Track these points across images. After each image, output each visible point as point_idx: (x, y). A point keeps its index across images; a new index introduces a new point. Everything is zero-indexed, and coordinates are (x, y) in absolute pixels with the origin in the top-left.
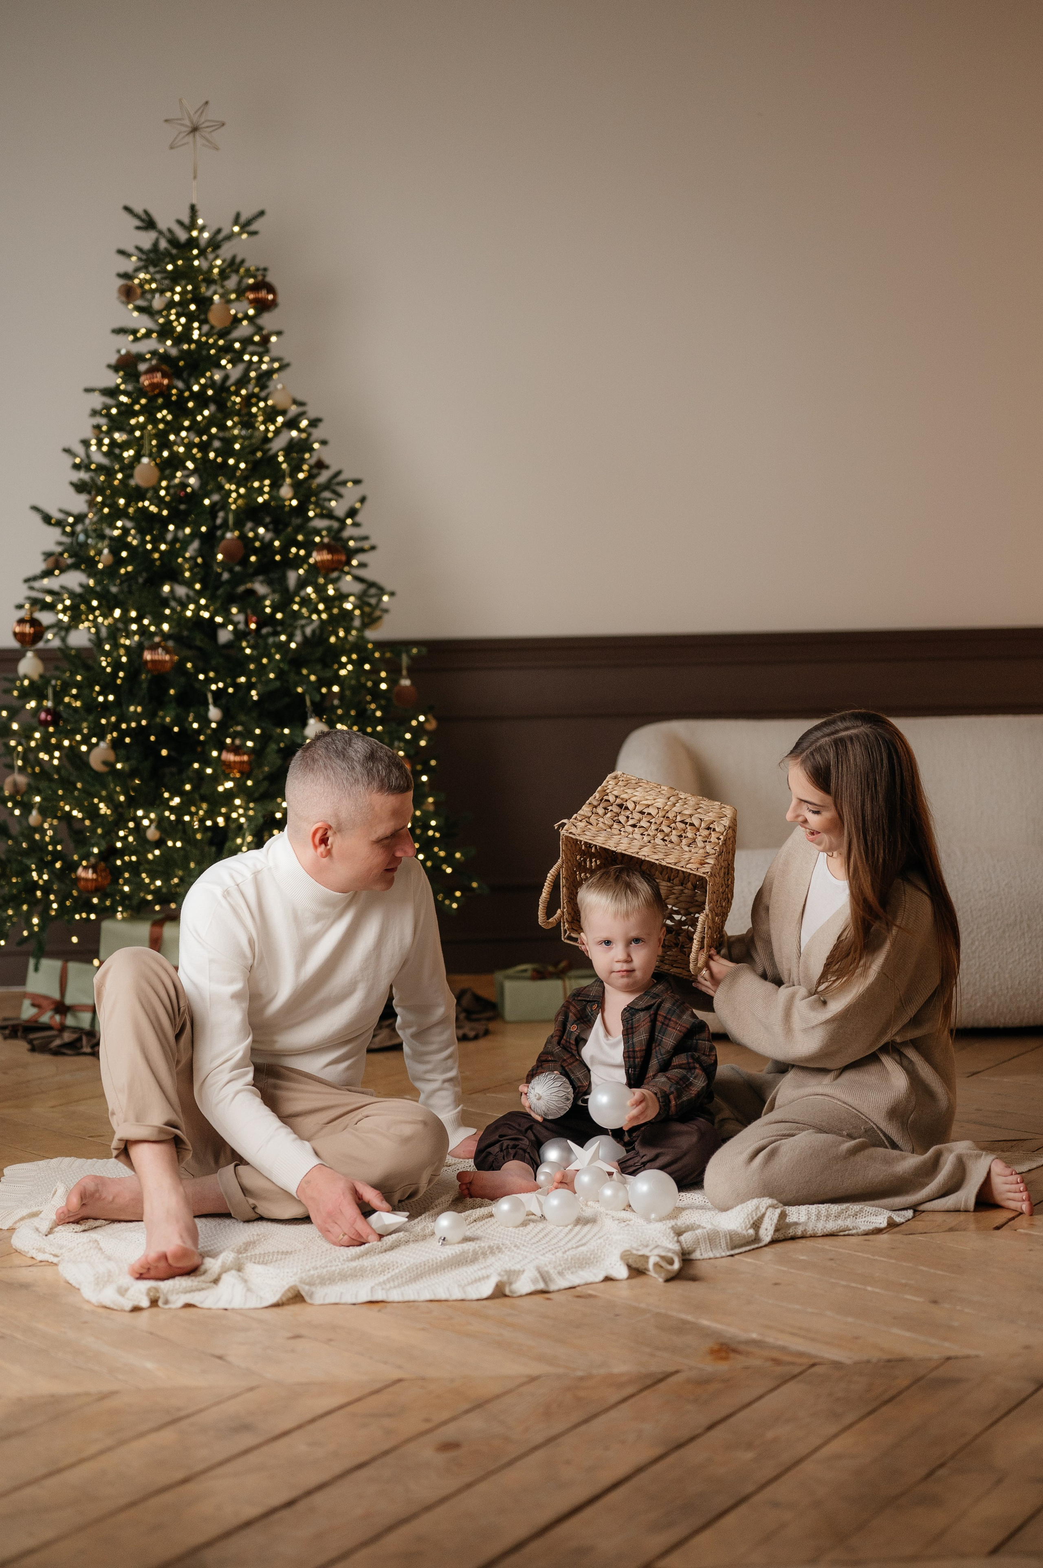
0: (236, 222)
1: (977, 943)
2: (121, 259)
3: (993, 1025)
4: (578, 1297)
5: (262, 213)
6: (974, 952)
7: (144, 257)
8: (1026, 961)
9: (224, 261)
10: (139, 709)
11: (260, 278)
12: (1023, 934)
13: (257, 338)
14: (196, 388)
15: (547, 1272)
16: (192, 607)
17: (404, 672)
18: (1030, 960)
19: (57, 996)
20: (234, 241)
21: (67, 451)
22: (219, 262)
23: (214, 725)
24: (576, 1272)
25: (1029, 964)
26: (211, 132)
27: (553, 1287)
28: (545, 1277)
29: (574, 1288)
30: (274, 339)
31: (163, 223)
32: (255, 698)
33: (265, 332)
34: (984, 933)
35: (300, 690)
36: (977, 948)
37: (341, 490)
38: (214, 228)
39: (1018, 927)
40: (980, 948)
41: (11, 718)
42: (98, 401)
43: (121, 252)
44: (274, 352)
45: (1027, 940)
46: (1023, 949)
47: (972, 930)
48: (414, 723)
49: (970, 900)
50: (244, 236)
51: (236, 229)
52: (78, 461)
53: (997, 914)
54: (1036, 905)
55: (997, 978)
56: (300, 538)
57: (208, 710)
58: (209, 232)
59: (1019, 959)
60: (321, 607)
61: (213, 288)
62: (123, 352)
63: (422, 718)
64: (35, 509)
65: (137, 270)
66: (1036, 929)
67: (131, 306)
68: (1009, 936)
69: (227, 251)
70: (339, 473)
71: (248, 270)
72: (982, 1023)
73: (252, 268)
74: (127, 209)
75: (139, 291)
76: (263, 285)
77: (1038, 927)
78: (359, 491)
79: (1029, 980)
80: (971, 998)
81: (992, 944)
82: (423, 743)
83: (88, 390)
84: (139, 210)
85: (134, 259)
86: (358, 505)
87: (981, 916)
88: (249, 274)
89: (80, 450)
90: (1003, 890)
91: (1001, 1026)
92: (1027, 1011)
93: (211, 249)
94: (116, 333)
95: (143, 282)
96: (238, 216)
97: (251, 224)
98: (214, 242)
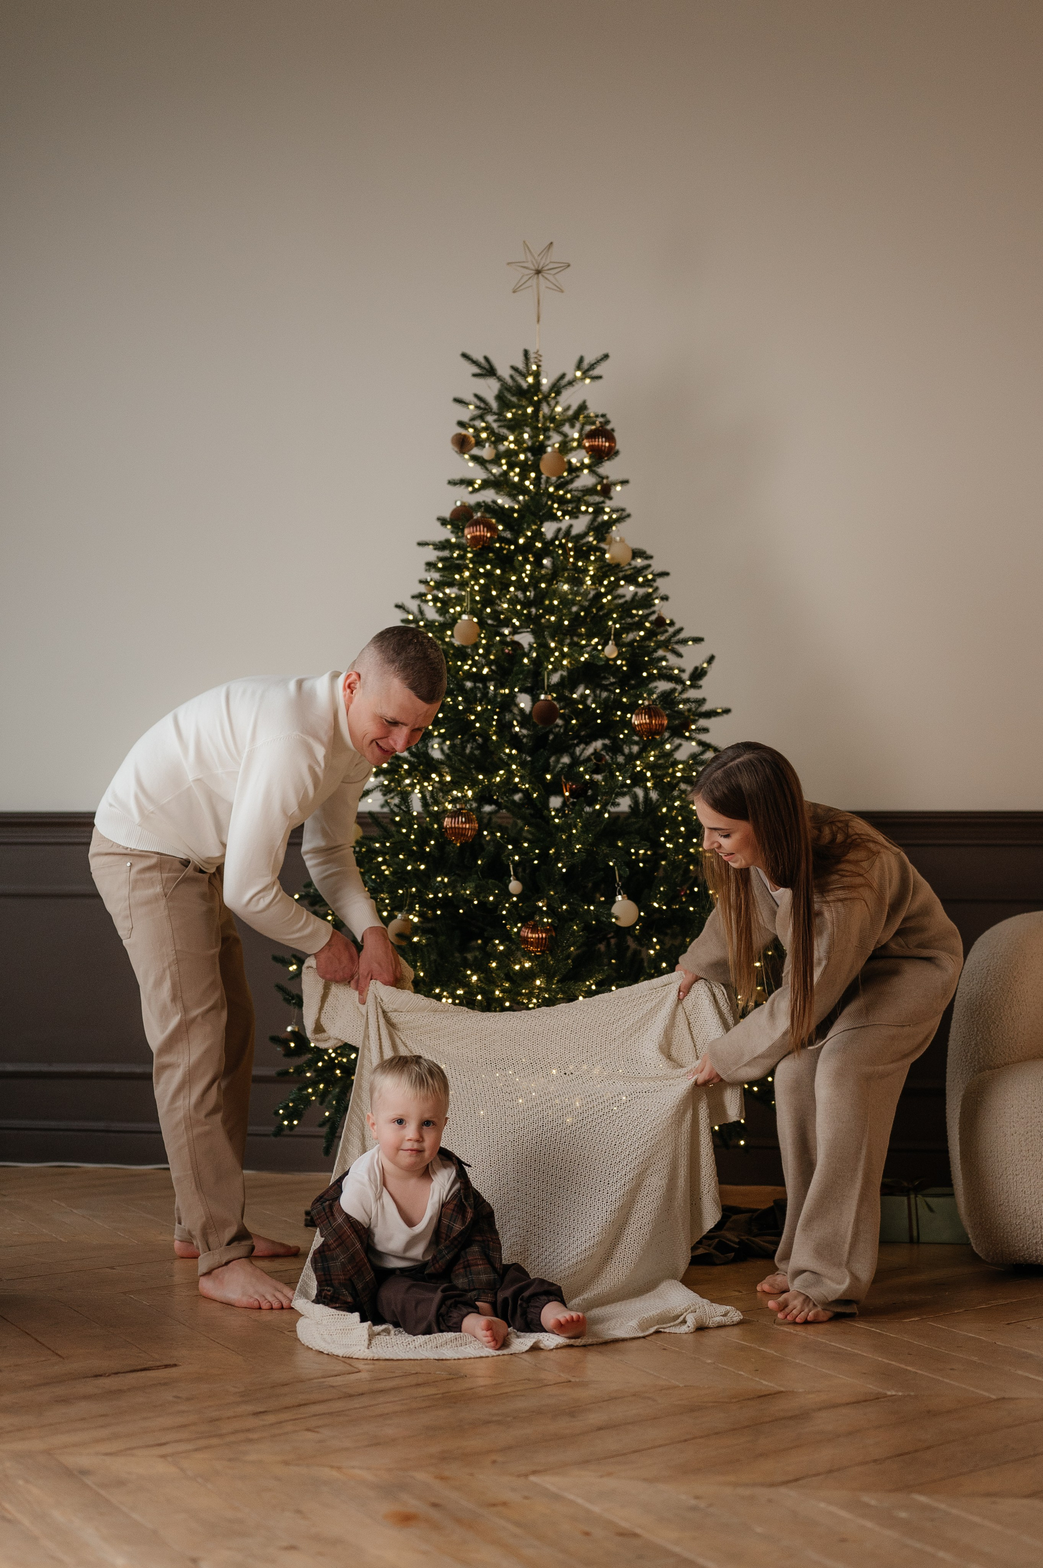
0: (578, 368)
2: (458, 406)
5: (606, 356)
7: (482, 405)
9: (565, 408)
10: (446, 880)
11: (599, 425)
13: (599, 488)
14: (521, 541)
20: (577, 386)
22: (558, 409)
23: (515, 900)
26: (554, 274)
31: (503, 368)
32: (563, 871)
33: (608, 481)
35: (611, 863)
37: (680, 649)
38: (556, 376)
42: (432, 554)
43: (458, 401)
44: (616, 502)
50: (588, 381)
51: (579, 374)
52: (411, 617)
56: (625, 699)
57: (509, 883)
58: (547, 378)
61: (553, 436)
62: (458, 504)
65: (473, 419)
67: (467, 456)
69: (569, 397)
70: (679, 631)
71: (587, 417)
73: (592, 415)
74: (465, 356)
75: (473, 440)
76: (604, 432)
78: (704, 651)
83: (421, 544)
84: (480, 358)
85: (471, 407)
86: (704, 665)
88: (589, 421)
89: (413, 605)
93: (553, 395)
94: (453, 483)
95: (477, 431)
96: (581, 360)
97: (594, 369)
98: (557, 388)
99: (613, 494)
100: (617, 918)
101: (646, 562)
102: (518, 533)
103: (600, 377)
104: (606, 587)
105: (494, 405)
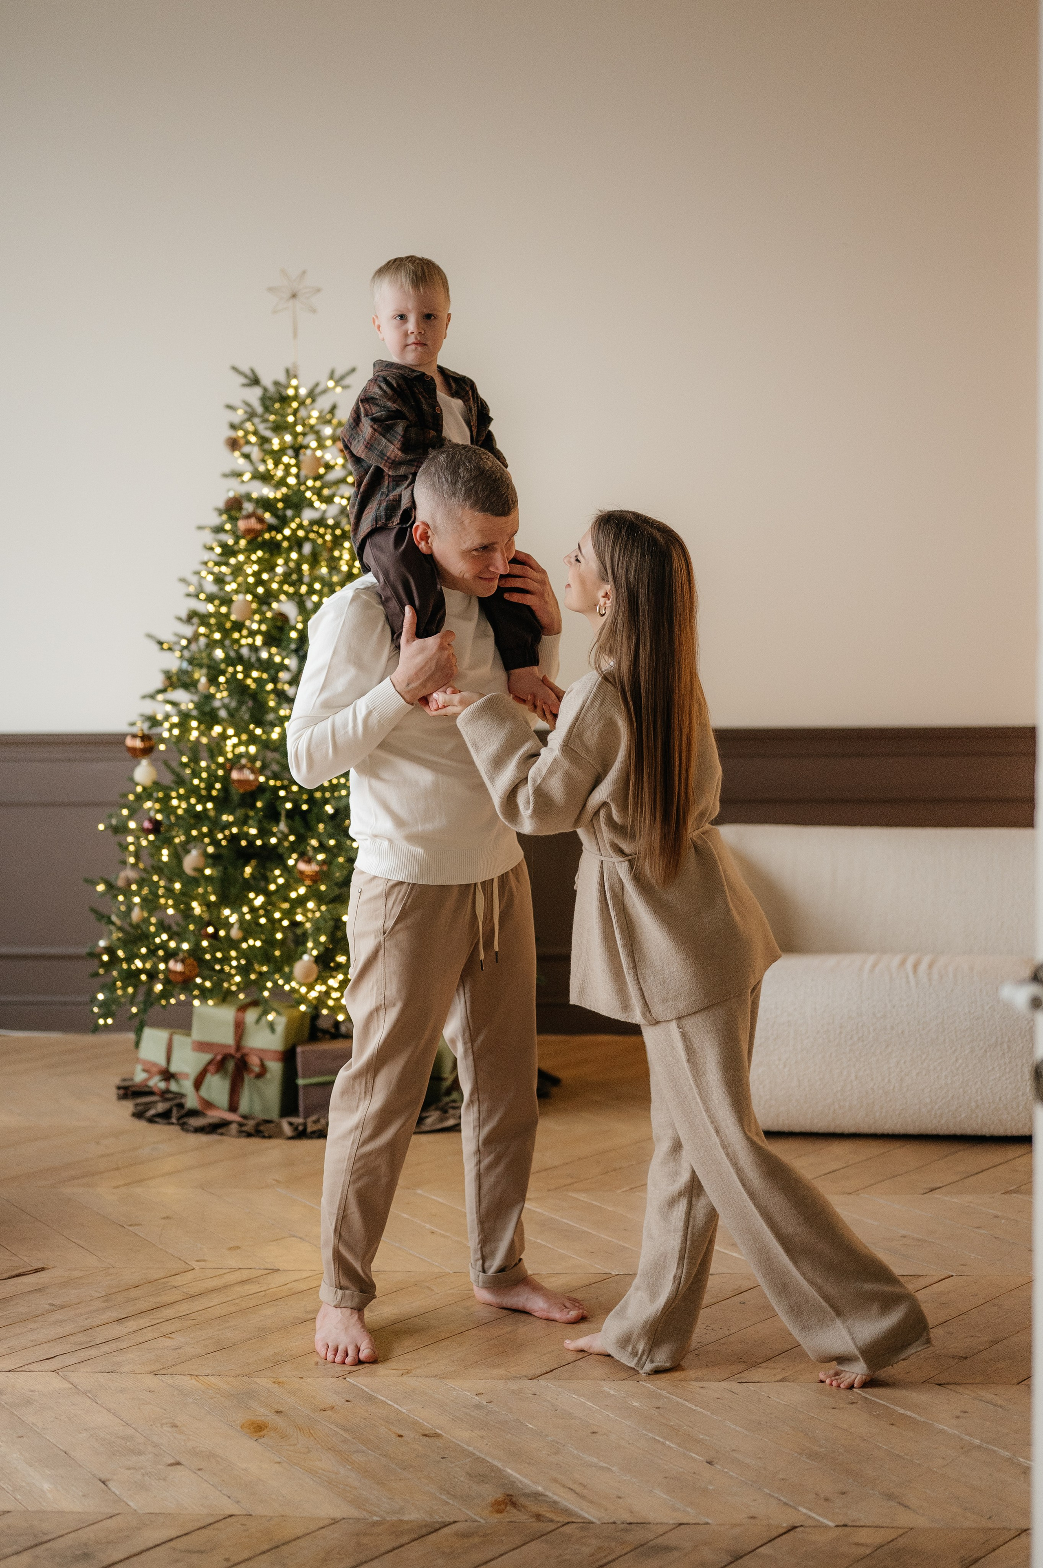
0: (331, 377)
1: (960, 1061)
2: (229, 411)
3: (980, 1133)
5: (353, 370)
6: (957, 1069)
7: (249, 409)
8: (1006, 1079)
9: (320, 412)
12: (1004, 1054)
14: (287, 532)
16: (277, 730)
18: (1009, 1078)
19: (162, 1062)
20: (330, 394)
21: (183, 580)
22: (316, 413)
23: (291, 838)
25: (1008, 1081)
26: (308, 298)
31: (267, 380)
34: (967, 1052)
36: (960, 1066)
38: (311, 385)
39: (999, 1048)
40: (964, 1065)
41: (130, 817)
42: (208, 537)
43: (230, 407)
45: (1007, 1060)
46: (1003, 1068)
47: (957, 1048)
49: (955, 1021)
50: (339, 390)
51: (331, 384)
52: (190, 590)
53: (979, 1034)
54: (1016, 1028)
55: (979, 1093)
58: (305, 388)
59: (1000, 1077)
61: (310, 437)
62: (230, 495)
64: (150, 636)
65: (242, 423)
66: (1015, 1050)
67: (237, 454)
68: (991, 1055)
69: (324, 403)
72: (969, 1131)
74: (235, 369)
75: (242, 441)
77: (1018, 1048)
79: (1009, 1096)
80: (956, 1110)
81: (974, 1062)
83: (200, 528)
84: (246, 369)
87: (964, 1036)
89: (194, 579)
90: (987, 1013)
91: (988, 1134)
92: (1009, 1123)
93: (308, 401)
94: (225, 476)
95: (247, 433)
96: (333, 372)
97: (344, 379)
98: (312, 395)
102: (284, 522)
105: (259, 409)
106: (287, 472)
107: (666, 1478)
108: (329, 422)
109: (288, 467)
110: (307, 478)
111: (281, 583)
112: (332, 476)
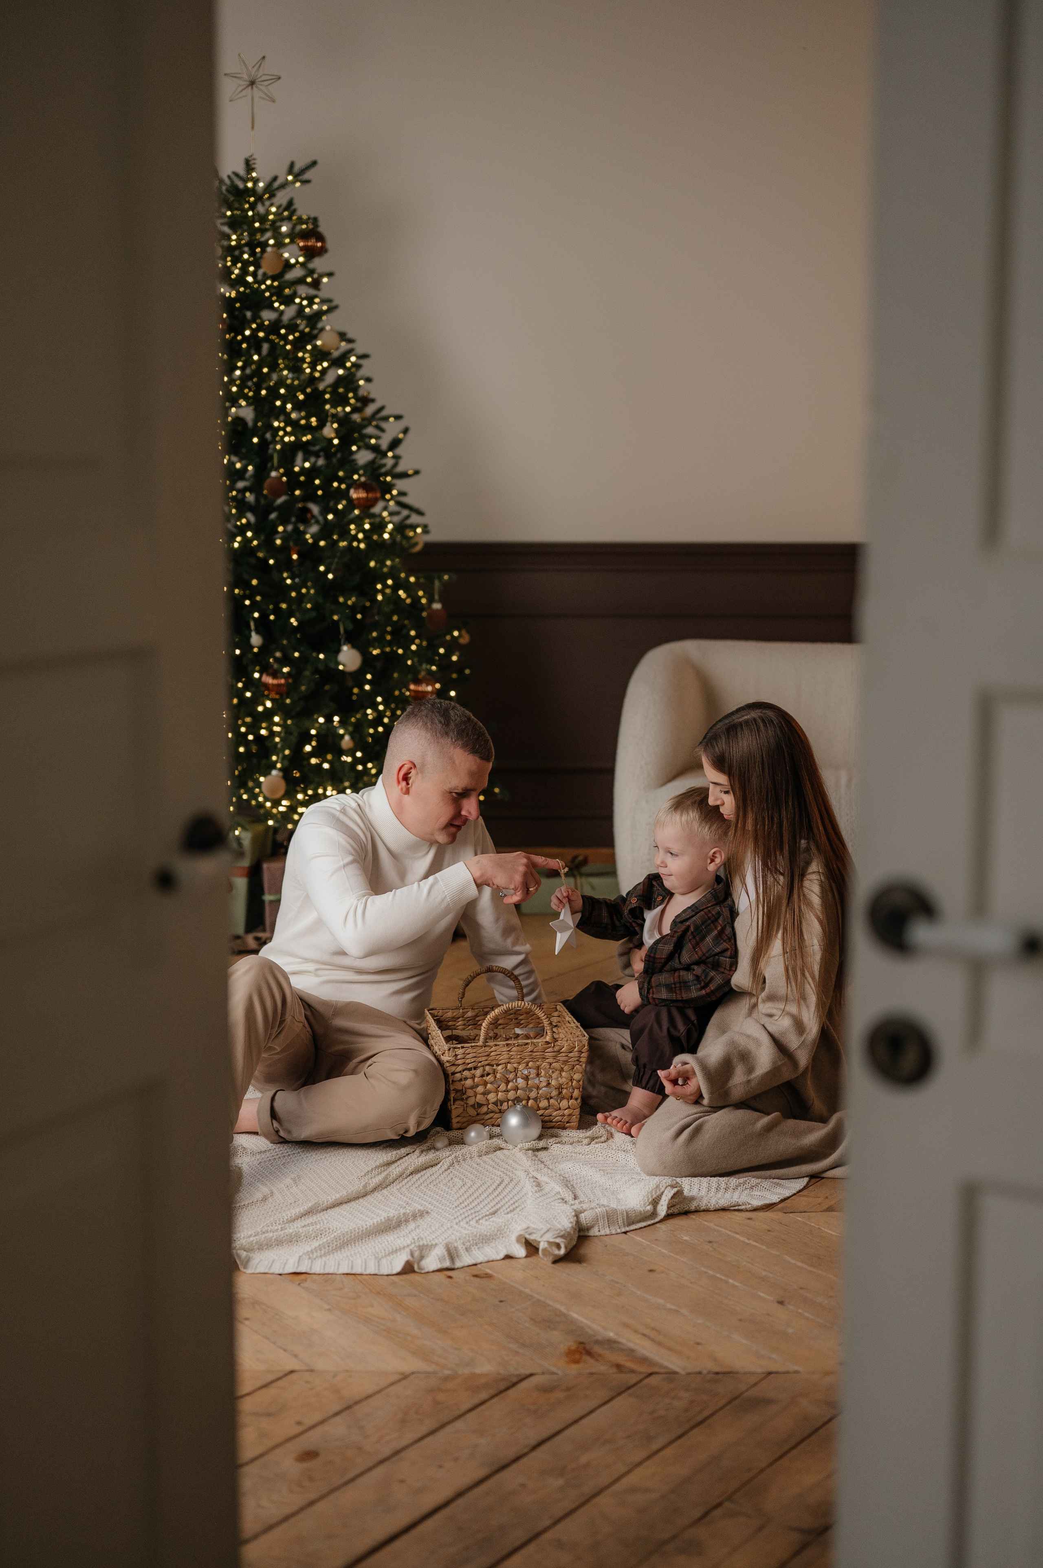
0: (290, 172)
4: (476, 1276)
5: (314, 163)
9: (278, 208)
11: (311, 226)
13: (309, 280)
14: (247, 333)
15: (456, 1248)
16: (239, 539)
17: (436, 597)
20: (288, 189)
22: (274, 209)
23: (256, 650)
24: (483, 1247)
26: (267, 86)
27: (458, 1264)
28: (452, 1254)
29: (475, 1265)
30: (325, 280)
32: (295, 624)
33: (315, 276)
35: (336, 618)
37: (384, 425)
38: (268, 178)
44: (324, 293)
48: (448, 638)
50: (298, 184)
51: (290, 178)
56: (341, 474)
57: (250, 636)
58: (263, 182)
60: (361, 536)
61: (268, 234)
63: (456, 633)
69: (282, 198)
70: (382, 409)
71: (300, 218)
73: (305, 217)
76: (314, 233)
78: (401, 425)
82: (454, 658)
86: (401, 436)
88: (300, 221)
93: (267, 196)
96: (292, 165)
97: (305, 173)
98: (271, 189)
99: (322, 286)
100: (344, 665)
101: (350, 346)
102: (243, 322)
103: (307, 182)
104: (320, 372)
106: (244, 272)
107: (741, 1320)
108: (289, 218)
109: (246, 264)
110: (266, 277)
111: (241, 388)
112: (290, 276)
